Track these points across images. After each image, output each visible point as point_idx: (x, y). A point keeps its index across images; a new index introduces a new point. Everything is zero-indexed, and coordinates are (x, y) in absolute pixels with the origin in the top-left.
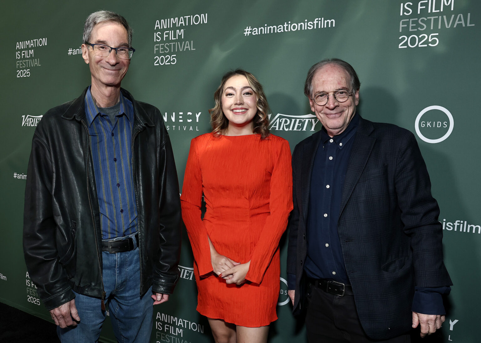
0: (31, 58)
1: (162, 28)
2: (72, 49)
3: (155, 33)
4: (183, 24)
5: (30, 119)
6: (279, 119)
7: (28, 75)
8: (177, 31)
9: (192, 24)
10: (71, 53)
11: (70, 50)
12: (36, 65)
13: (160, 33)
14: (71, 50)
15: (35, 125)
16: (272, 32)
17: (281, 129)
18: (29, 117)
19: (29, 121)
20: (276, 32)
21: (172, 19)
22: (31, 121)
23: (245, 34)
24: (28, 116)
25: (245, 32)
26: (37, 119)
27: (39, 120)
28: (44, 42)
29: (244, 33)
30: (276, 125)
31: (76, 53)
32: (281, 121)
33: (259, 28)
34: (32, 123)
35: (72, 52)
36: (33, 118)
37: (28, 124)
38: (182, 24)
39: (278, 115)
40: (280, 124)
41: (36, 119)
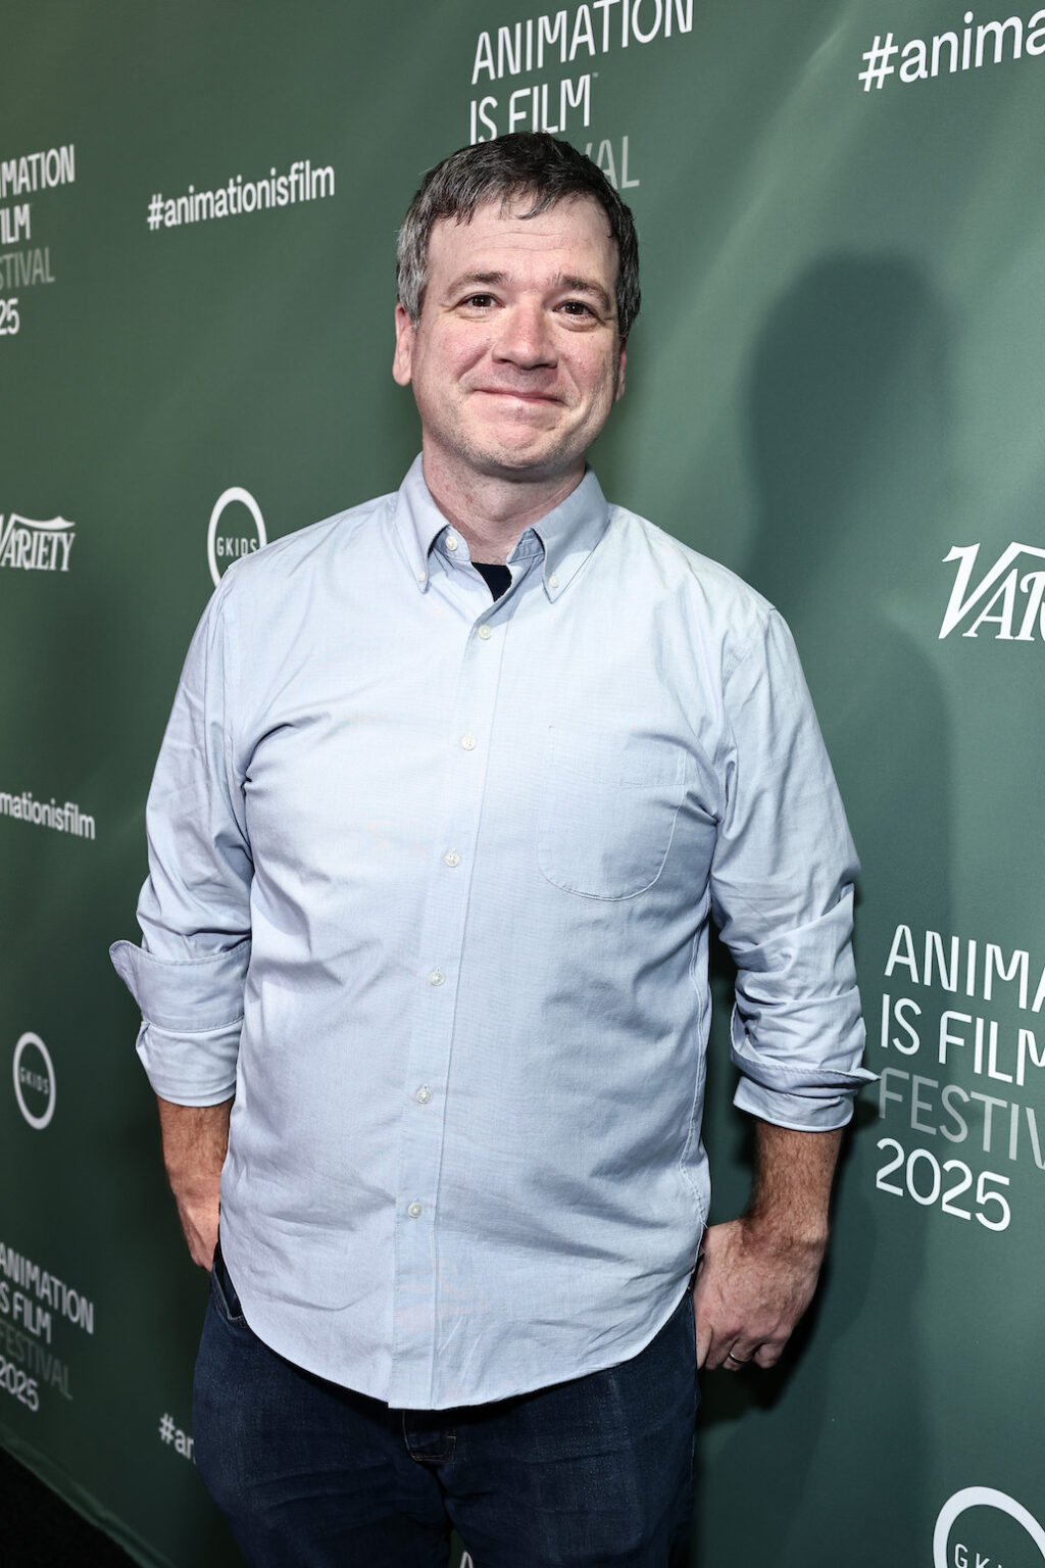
0: (22, 246)
1: (501, 75)
2: (164, 200)
3: (474, 104)
4: (586, 43)
5: (22, 532)
6: (1015, 572)
7: (13, 326)
8: (563, 83)
9: (625, 43)
10: (159, 217)
11: (156, 205)
12: (38, 276)
13: (494, 103)
14: (160, 205)
15: (36, 563)
16: (998, 58)
17: (1025, 634)
18: (18, 526)
19: (17, 544)
20: (1017, 54)
21: (544, 20)
22: (25, 543)
23: (864, 81)
24: (14, 518)
25: (865, 66)
26: (43, 535)
27: (49, 539)
28: (65, 162)
29: (862, 76)
30: (998, 610)
31: (177, 218)
32: (1024, 588)
33: (936, 39)
34: (28, 555)
35: (163, 212)
36: (31, 530)
37: (12, 556)
38: (583, 47)
39: (1014, 550)
40: (1022, 600)
41: (39, 537)
